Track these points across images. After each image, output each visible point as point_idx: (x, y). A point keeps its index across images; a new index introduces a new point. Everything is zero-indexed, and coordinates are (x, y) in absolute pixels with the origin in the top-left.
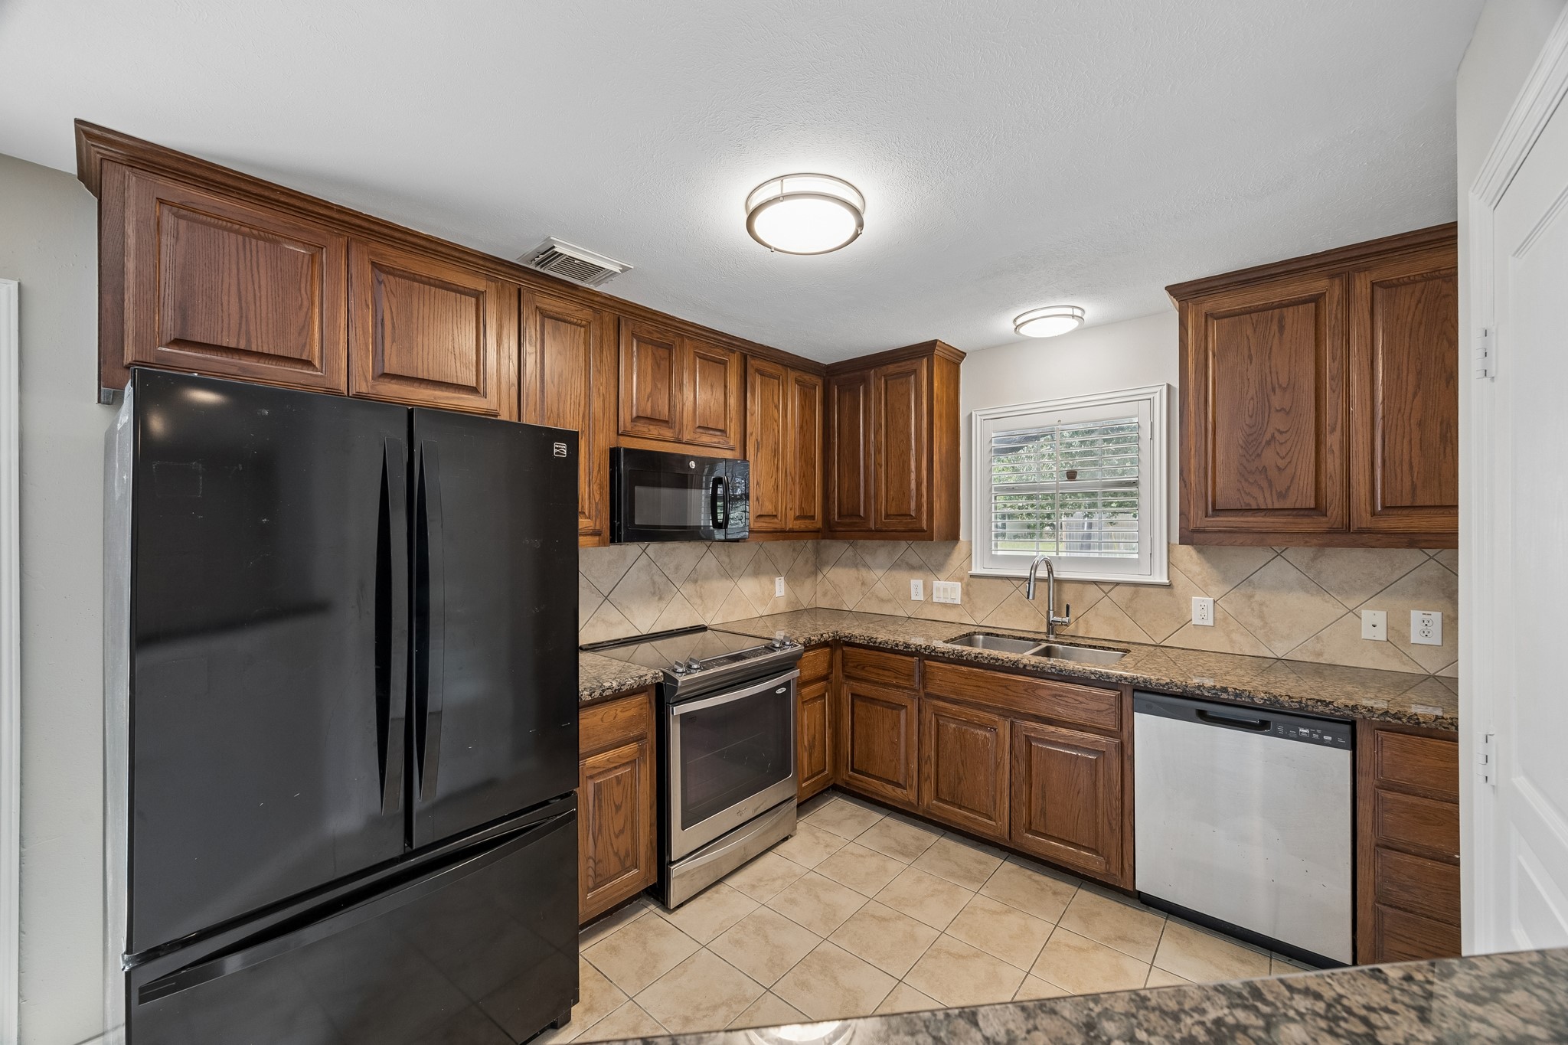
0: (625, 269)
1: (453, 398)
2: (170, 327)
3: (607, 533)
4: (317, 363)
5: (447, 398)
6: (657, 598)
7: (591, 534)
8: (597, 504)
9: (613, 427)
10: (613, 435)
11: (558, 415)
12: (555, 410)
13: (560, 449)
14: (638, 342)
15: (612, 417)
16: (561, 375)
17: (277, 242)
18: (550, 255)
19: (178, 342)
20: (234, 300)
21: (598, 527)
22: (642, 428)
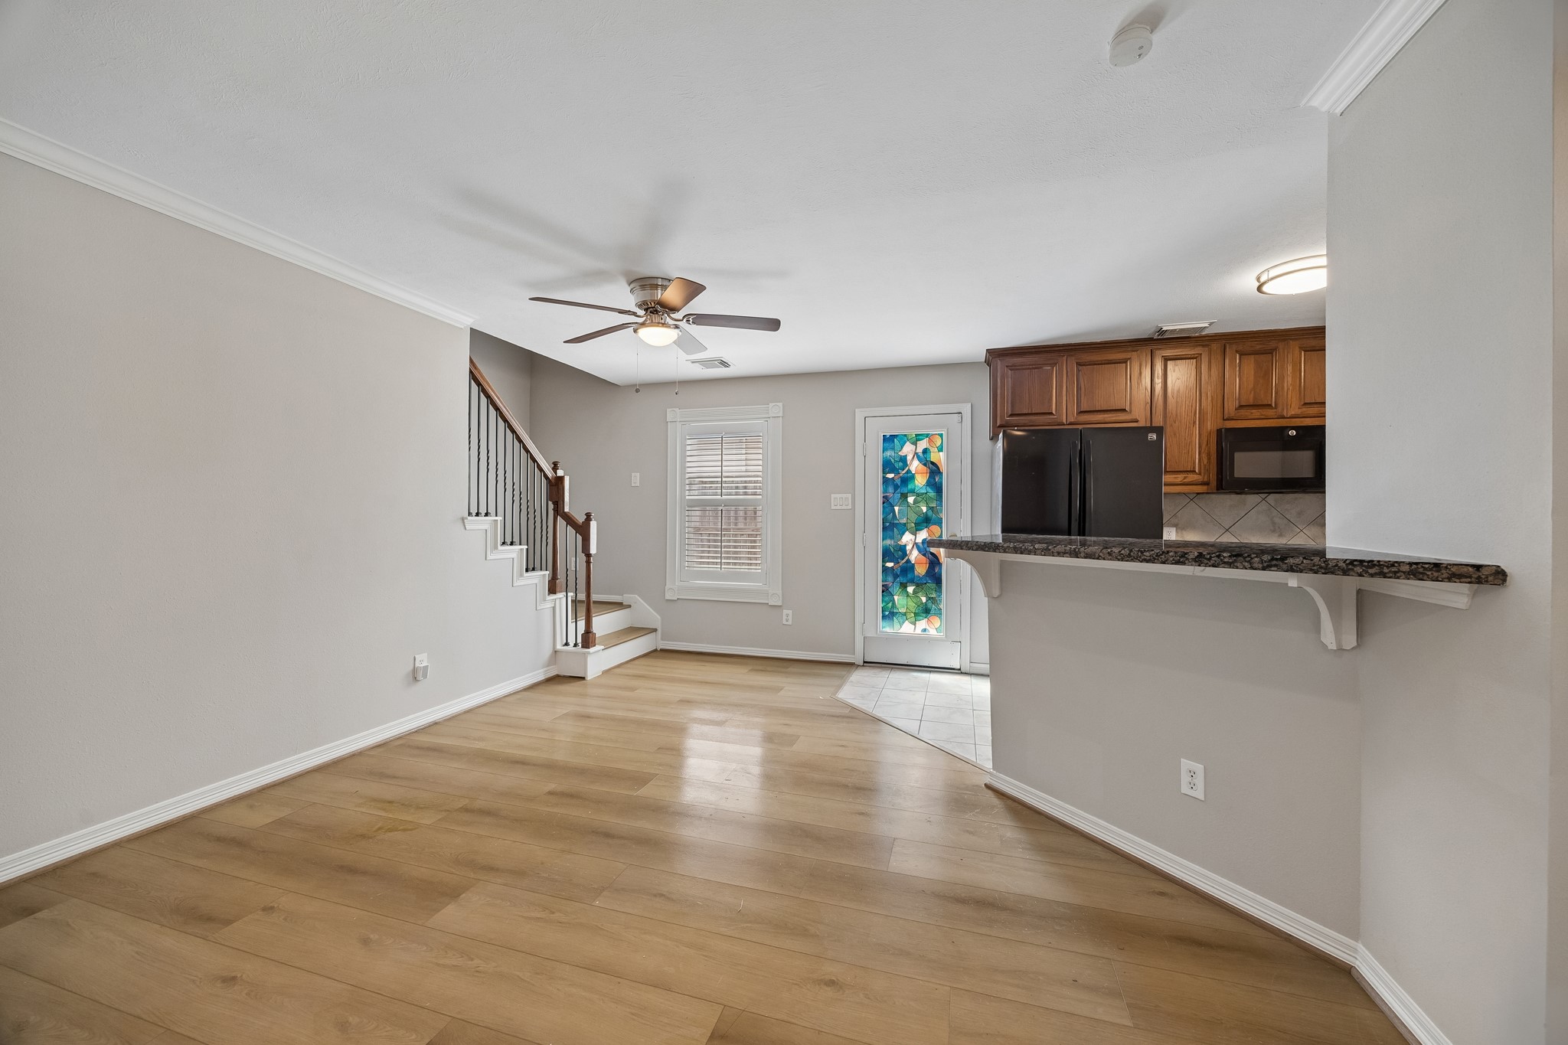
0: (1211, 324)
1: (1113, 417)
2: (1008, 409)
3: (1214, 483)
4: (1054, 412)
5: (1110, 417)
6: (1277, 535)
7: (1201, 484)
8: (1205, 466)
9: (1220, 415)
10: (1220, 421)
11: (1177, 415)
12: (1174, 412)
13: (1153, 436)
14: (1240, 355)
15: (1219, 409)
16: (1178, 391)
17: (1041, 368)
18: (1161, 332)
19: (1012, 415)
20: (1027, 395)
21: (1206, 479)
22: (1243, 412)
